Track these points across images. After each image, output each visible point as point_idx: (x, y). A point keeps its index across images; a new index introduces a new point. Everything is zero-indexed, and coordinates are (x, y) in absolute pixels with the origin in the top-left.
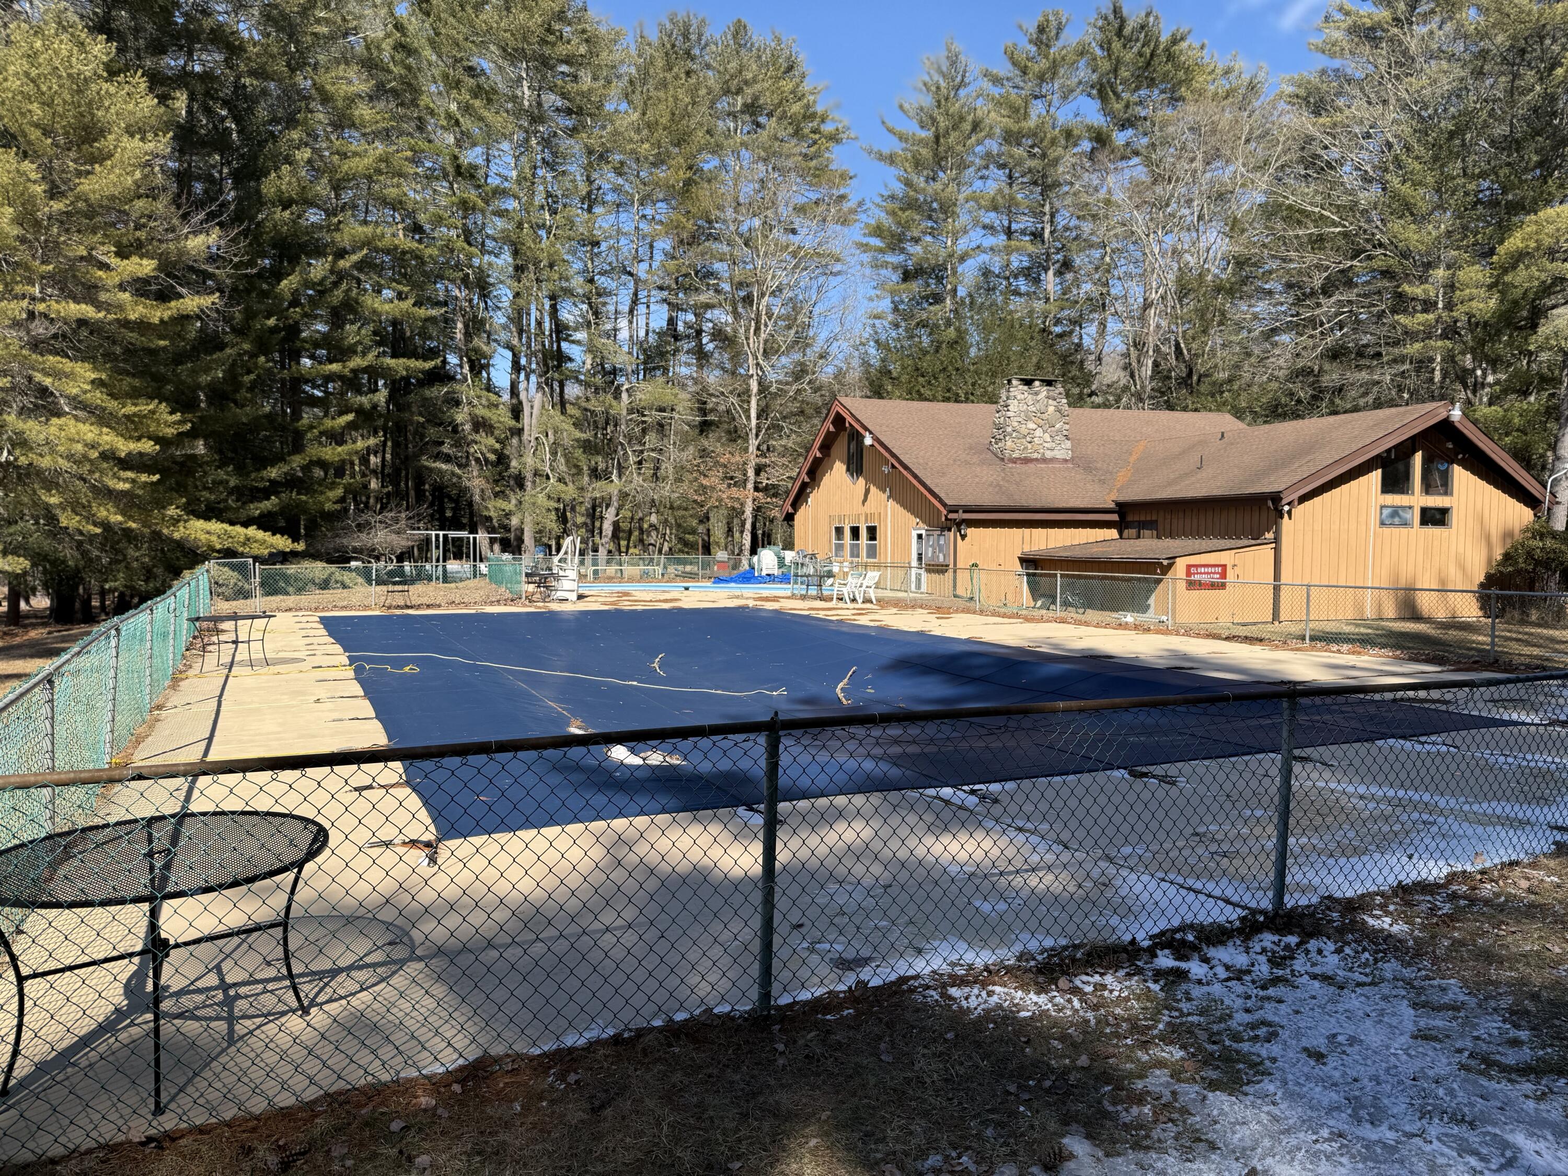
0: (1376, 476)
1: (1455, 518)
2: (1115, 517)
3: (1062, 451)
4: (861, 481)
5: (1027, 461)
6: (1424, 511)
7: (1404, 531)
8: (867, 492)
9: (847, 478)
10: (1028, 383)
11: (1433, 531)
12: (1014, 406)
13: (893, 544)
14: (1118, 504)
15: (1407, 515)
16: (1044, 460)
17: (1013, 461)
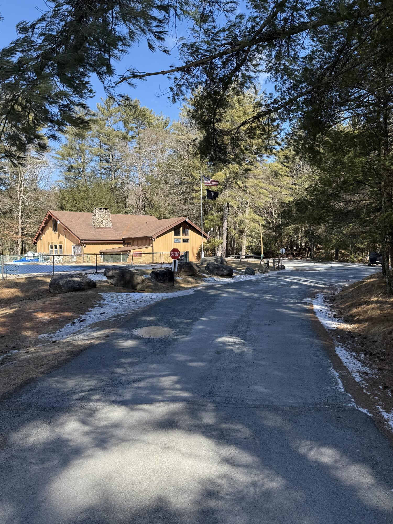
0: (173, 232)
1: (190, 241)
2: (122, 242)
3: (110, 226)
4: (57, 233)
5: (101, 228)
6: (183, 239)
7: (179, 244)
8: (59, 236)
9: (53, 232)
10: (101, 209)
11: (185, 243)
12: (97, 215)
13: (67, 250)
14: (123, 239)
15: (180, 240)
16: (106, 228)
17: (98, 228)
